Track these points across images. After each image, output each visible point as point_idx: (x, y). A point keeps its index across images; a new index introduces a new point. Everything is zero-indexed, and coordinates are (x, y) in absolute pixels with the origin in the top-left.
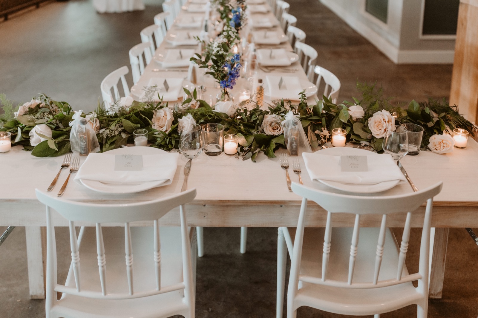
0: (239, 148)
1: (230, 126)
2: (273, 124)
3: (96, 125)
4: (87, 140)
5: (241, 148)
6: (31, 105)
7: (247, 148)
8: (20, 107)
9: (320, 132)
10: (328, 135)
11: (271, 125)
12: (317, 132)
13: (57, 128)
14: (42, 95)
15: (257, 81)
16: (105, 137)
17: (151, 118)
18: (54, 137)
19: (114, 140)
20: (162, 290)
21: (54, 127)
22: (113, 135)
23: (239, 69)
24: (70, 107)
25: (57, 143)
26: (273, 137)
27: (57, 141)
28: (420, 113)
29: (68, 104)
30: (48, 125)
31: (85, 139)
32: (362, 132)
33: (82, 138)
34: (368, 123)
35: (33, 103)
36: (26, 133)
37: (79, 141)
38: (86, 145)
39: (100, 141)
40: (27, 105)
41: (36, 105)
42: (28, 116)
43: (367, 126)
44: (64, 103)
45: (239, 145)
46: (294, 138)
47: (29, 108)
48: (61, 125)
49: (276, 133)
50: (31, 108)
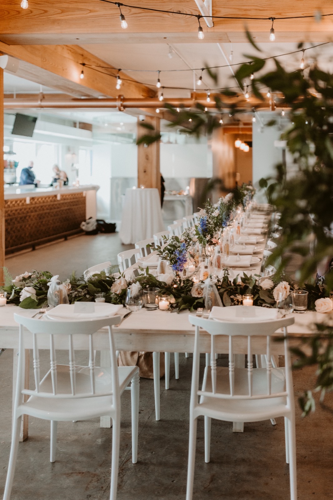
0: (170, 305)
1: (166, 291)
2: (199, 290)
3: (68, 288)
4: (60, 296)
5: (171, 305)
6: (25, 276)
7: (175, 305)
8: (17, 277)
9: (234, 297)
10: (240, 300)
11: (197, 290)
12: (232, 297)
13: (40, 289)
14: (35, 271)
15: (204, 267)
16: (73, 296)
17: (111, 286)
18: (37, 294)
19: (80, 298)
20: (95, 395)
21: (38, 289)
22: (80, 295)
23: (185, 254)
24: (51, 275)
25: (39, 299)
26: (197, 298)
27: (39, 297)
28: (315, 286)
29: (50, 273)
30: (34, 288)
31: (58, 296)
32: (268, 298)
33: (56, 295)
34: (273, 292)
35: (26, 275)
36: (18, 293)
37: (54, 297)
38: (59, 300)
39: (70, 299)
40: (22, 276)
41: (29, 276)
42: (21, 282)
43: (272, 294)
44: (47, 272)
45: (170, 303)
46: (210, 297)
47: (23, 277)
48: (43, 288)
49: (200, 296)
50: (25, 278)
